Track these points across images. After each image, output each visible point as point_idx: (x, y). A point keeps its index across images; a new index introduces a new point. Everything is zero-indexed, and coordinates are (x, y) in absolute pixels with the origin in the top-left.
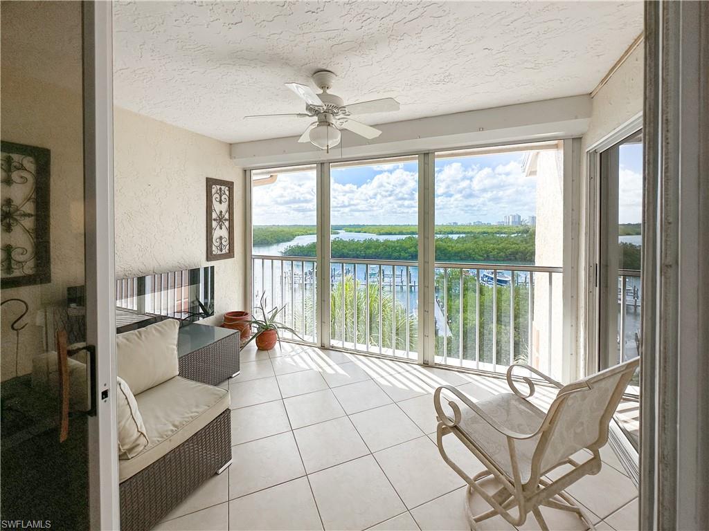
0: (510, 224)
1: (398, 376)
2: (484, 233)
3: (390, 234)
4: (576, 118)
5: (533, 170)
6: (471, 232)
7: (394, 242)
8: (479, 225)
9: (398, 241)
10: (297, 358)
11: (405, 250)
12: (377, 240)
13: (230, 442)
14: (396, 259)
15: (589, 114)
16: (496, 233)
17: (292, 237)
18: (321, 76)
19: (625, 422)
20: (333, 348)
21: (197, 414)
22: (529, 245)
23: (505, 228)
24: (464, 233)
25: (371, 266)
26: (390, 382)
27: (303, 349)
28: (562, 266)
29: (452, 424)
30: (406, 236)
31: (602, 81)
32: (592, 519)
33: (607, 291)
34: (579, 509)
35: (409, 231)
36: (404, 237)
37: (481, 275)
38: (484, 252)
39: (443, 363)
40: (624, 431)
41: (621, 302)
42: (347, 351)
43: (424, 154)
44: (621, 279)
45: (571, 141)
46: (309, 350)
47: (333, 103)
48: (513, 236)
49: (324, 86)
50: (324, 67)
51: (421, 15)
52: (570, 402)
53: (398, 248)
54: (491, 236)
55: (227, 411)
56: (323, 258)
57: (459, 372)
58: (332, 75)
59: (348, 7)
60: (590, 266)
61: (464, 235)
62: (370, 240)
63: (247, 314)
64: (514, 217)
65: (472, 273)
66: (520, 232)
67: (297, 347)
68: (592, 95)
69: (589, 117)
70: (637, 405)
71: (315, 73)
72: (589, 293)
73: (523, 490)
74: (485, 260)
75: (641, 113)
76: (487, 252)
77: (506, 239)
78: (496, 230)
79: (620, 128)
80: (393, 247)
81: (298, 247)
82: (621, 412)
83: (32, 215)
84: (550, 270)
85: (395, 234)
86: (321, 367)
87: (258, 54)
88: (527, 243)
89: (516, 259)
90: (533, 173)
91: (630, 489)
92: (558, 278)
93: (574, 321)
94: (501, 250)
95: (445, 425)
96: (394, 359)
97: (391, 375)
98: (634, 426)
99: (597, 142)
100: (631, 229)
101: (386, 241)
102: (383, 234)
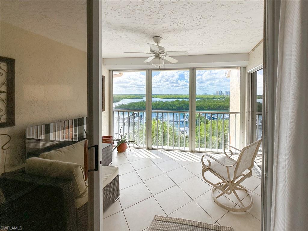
0: (218, 94)
1: (182, 157)
2: (208, 98)
3: (168, 98)
4: (244, 61)
5: (229, 75)
6: (203, 98)
7: (170, 102)
8: (206, 95)
9: (172, 102)
10: (137, 154)
11: (175, 106)
12: (162, 101)
13: (119, 188)
14: (171, 110)
15: (248, 60)
16: (213, 98)
17: (119, 100)
18: (157, 38)
19: (258, 163)
20: (153, 149)
21: (107, 177)
22: (225, 103)
23: (216, 96)
24: (200, 98)
25: (159, 113)
26: (179, 159)
27: (139, 150)
28: (239, 112)
29: (208, 167)
30: (175, 99)
31: (252, 50)
32: (250, 191)
33: (253, 120)
34: (246, 189)
35: (176, 97)
36: (174, 100)
37: (207, 116)
38: (208, 106)
39: (198, 150)
40: (258, 165)
41: (257, 125)
42: (159, 149)
43: (192, 69)
44: (257, 116)
45: (242, 68)
46: (142, 150)
47: (162, 49)
48: (219, 99)
49: (158, 42)
50: (159, 36)
51: (199, 25)
52: (244, 153)
53: (171, 105)
54: (210, 100)
55: (118, 176)
56: (148, 110)
57: (204, 153)
58: (161, 39)
59: (174, 19)
60: (248, 112)
61: (200, 99)
62: (159, 102)
63: (112, 137)
64: (219, 91)
65: (203, 115)
66: (222, 98)
67: (137, 149)
68: (249, 53)
69: (248, 61)
70: (261, 157)
71: (154, 37)
72: (248, 121)
73: (231, 183)
74: (208, 109)
75: (263, 64)
76: (209, 107)
77: (216, 101)
78: (212, 97)
79: (257, 67)
80: (169, 104)
81: (123, 105)
82: (257, 160)
83: (5, 92)
84: (236, 113)
85: (170, 99)
86: (149, 157)
87: (132, 28)
88: (224, 102)
89: (220, 109)
90: (229, 76)
91: (259, 182)
92: (238, 116)
93: (243, 131)
94: (214, 105)
95: (205, 168)
96: (179, 151)
97: (179, 157)
98: (260, 164)
99: (250, 70)
100: (260, 97)
101: (166, 102)
102: (165, 99)
